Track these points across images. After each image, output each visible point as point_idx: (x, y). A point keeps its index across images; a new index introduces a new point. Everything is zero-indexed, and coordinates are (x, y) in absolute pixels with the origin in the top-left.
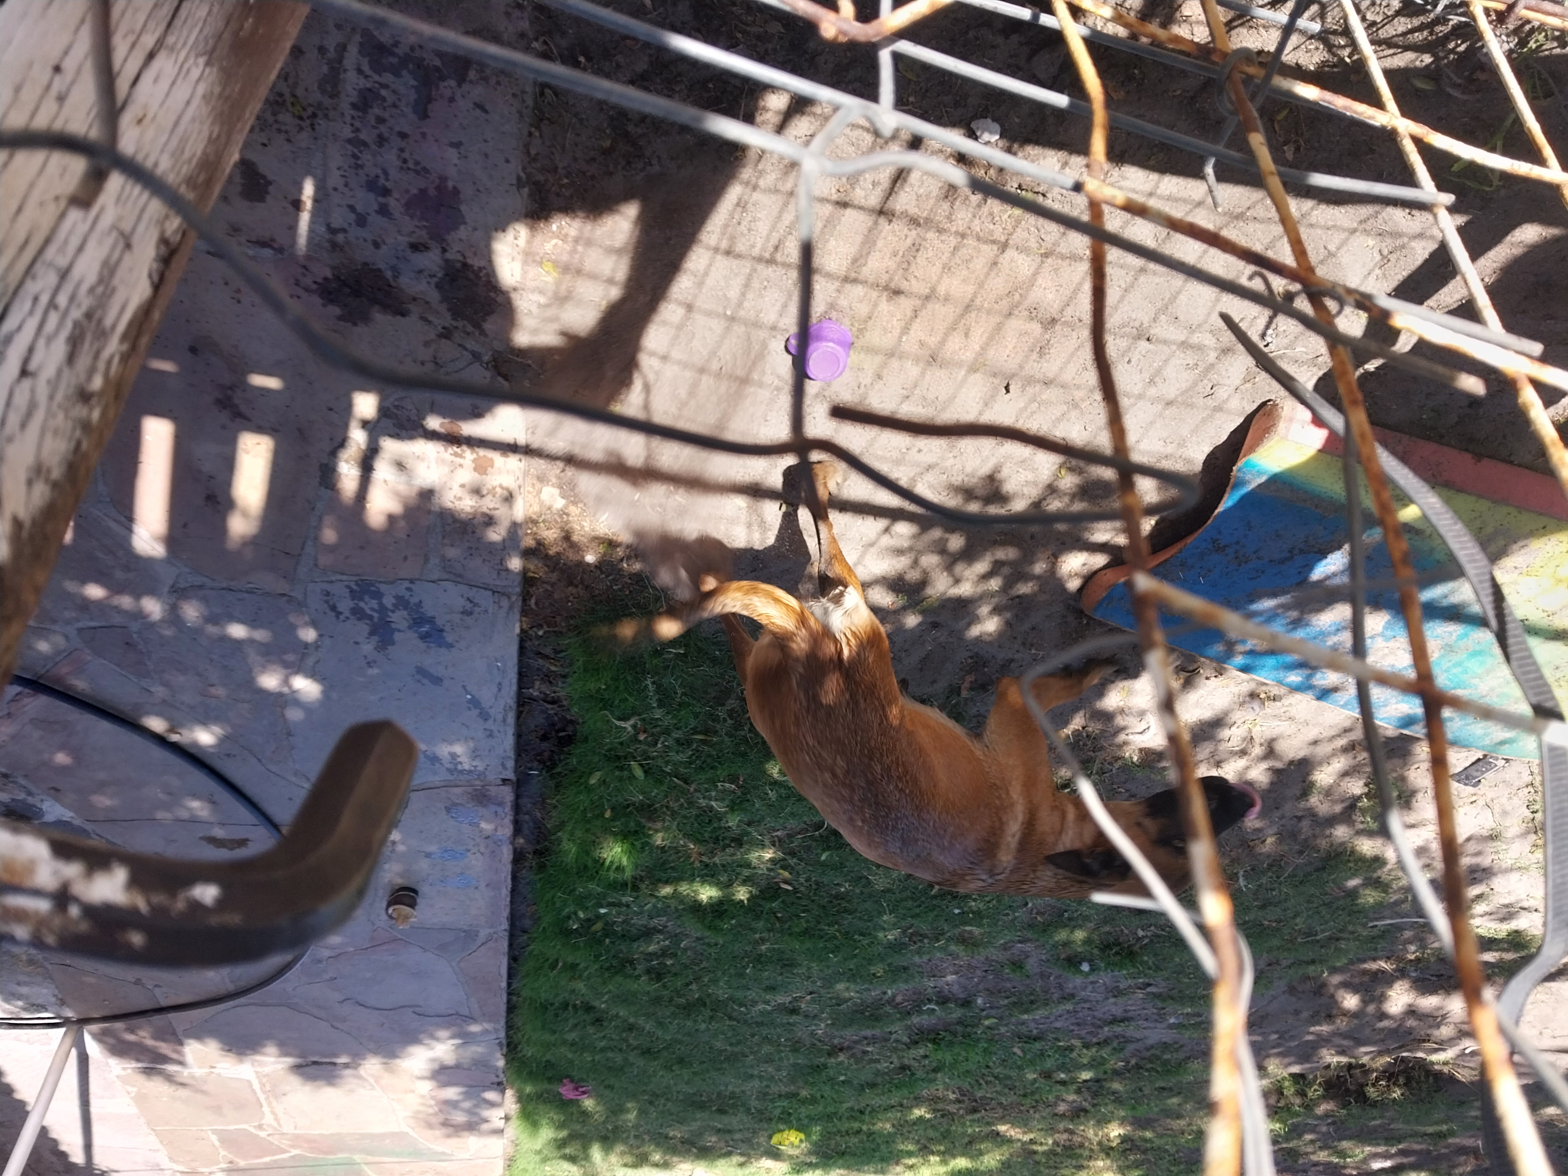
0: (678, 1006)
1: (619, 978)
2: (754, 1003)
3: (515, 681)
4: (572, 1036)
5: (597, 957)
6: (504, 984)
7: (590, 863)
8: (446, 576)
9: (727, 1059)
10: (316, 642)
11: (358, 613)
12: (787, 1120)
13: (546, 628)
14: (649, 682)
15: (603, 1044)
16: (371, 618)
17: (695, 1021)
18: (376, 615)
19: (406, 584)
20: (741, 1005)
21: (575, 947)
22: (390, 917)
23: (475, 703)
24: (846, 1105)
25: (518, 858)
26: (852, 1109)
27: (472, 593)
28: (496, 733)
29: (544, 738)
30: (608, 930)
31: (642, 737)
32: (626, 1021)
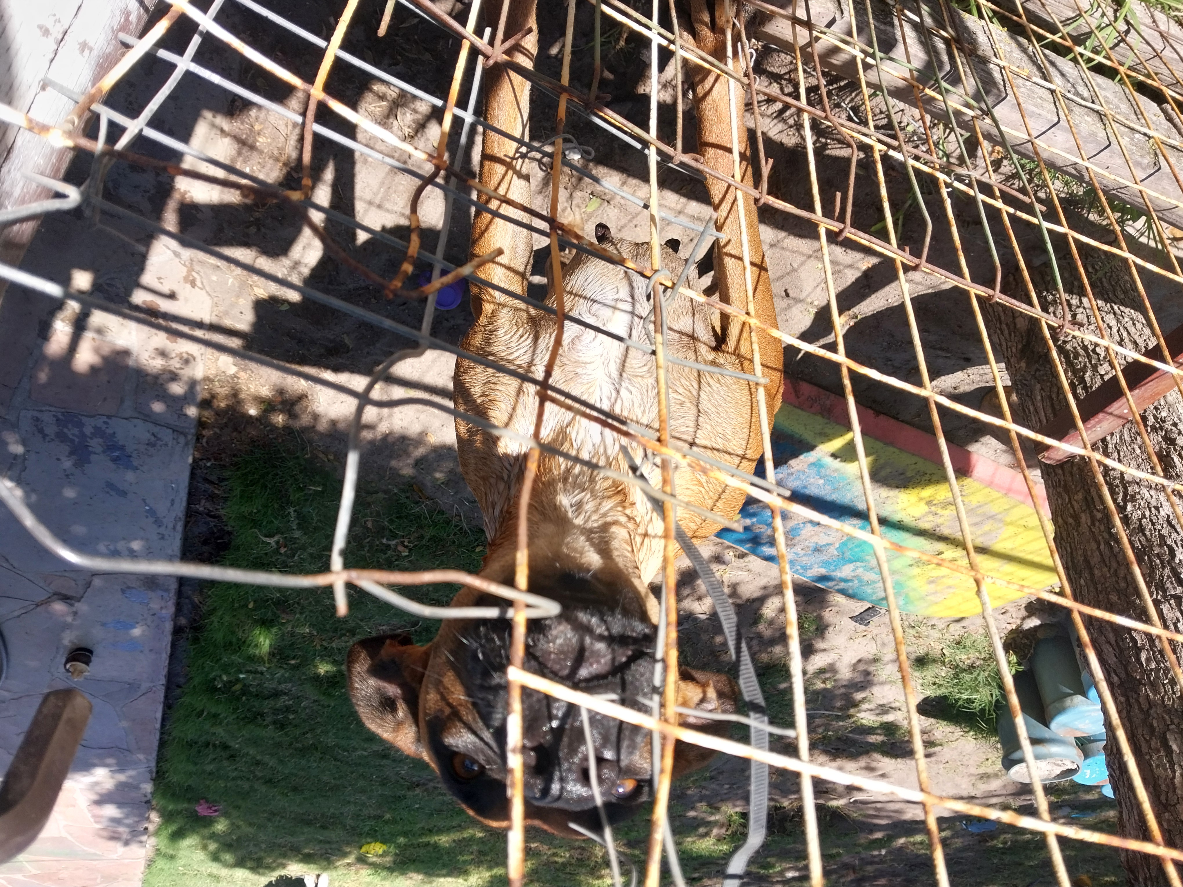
0: (296, 749)
1: (251, 727)
2: (355, 749)
3: (185, 499)
4: (210, 768)
5: (235, 710)
6: (158, 726)
7: (234, 640)
8: (136, 415)
9: (331, 789)
10: (24, 455)
11: (61, 437)
12: (374, 836)
13: (213, 461)
14: (292, 510)
15: (235, 774)
16: (72, 441)
17: (308, 761)
18: (77, 440)
19: (105, 419)
20: (345, 750)
21: (218, 701)
22: (68, 671)
23: (152, 512)
24: (419, 826)
25: (177, 631)
26: (423, 828)
27: (156, 430)
28: (167, 537)
29: (205, 543)
30: (245, 691)
31: (283, 550)
32: (254, 758)
